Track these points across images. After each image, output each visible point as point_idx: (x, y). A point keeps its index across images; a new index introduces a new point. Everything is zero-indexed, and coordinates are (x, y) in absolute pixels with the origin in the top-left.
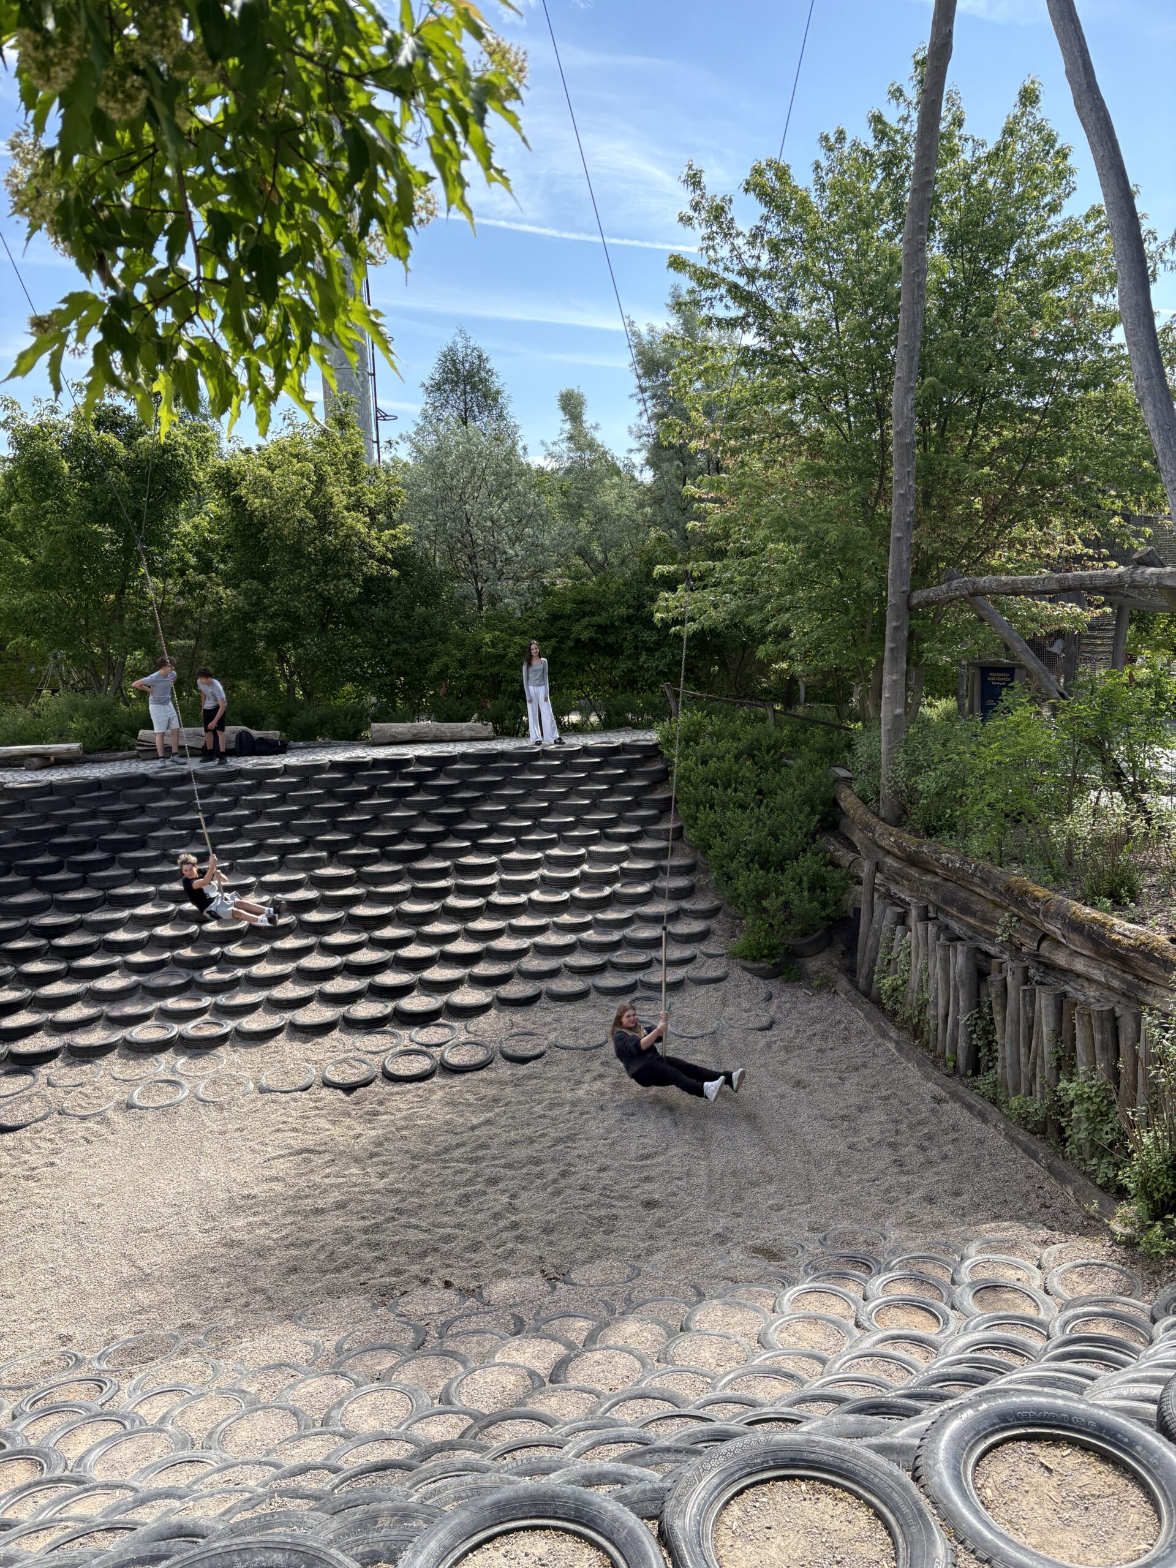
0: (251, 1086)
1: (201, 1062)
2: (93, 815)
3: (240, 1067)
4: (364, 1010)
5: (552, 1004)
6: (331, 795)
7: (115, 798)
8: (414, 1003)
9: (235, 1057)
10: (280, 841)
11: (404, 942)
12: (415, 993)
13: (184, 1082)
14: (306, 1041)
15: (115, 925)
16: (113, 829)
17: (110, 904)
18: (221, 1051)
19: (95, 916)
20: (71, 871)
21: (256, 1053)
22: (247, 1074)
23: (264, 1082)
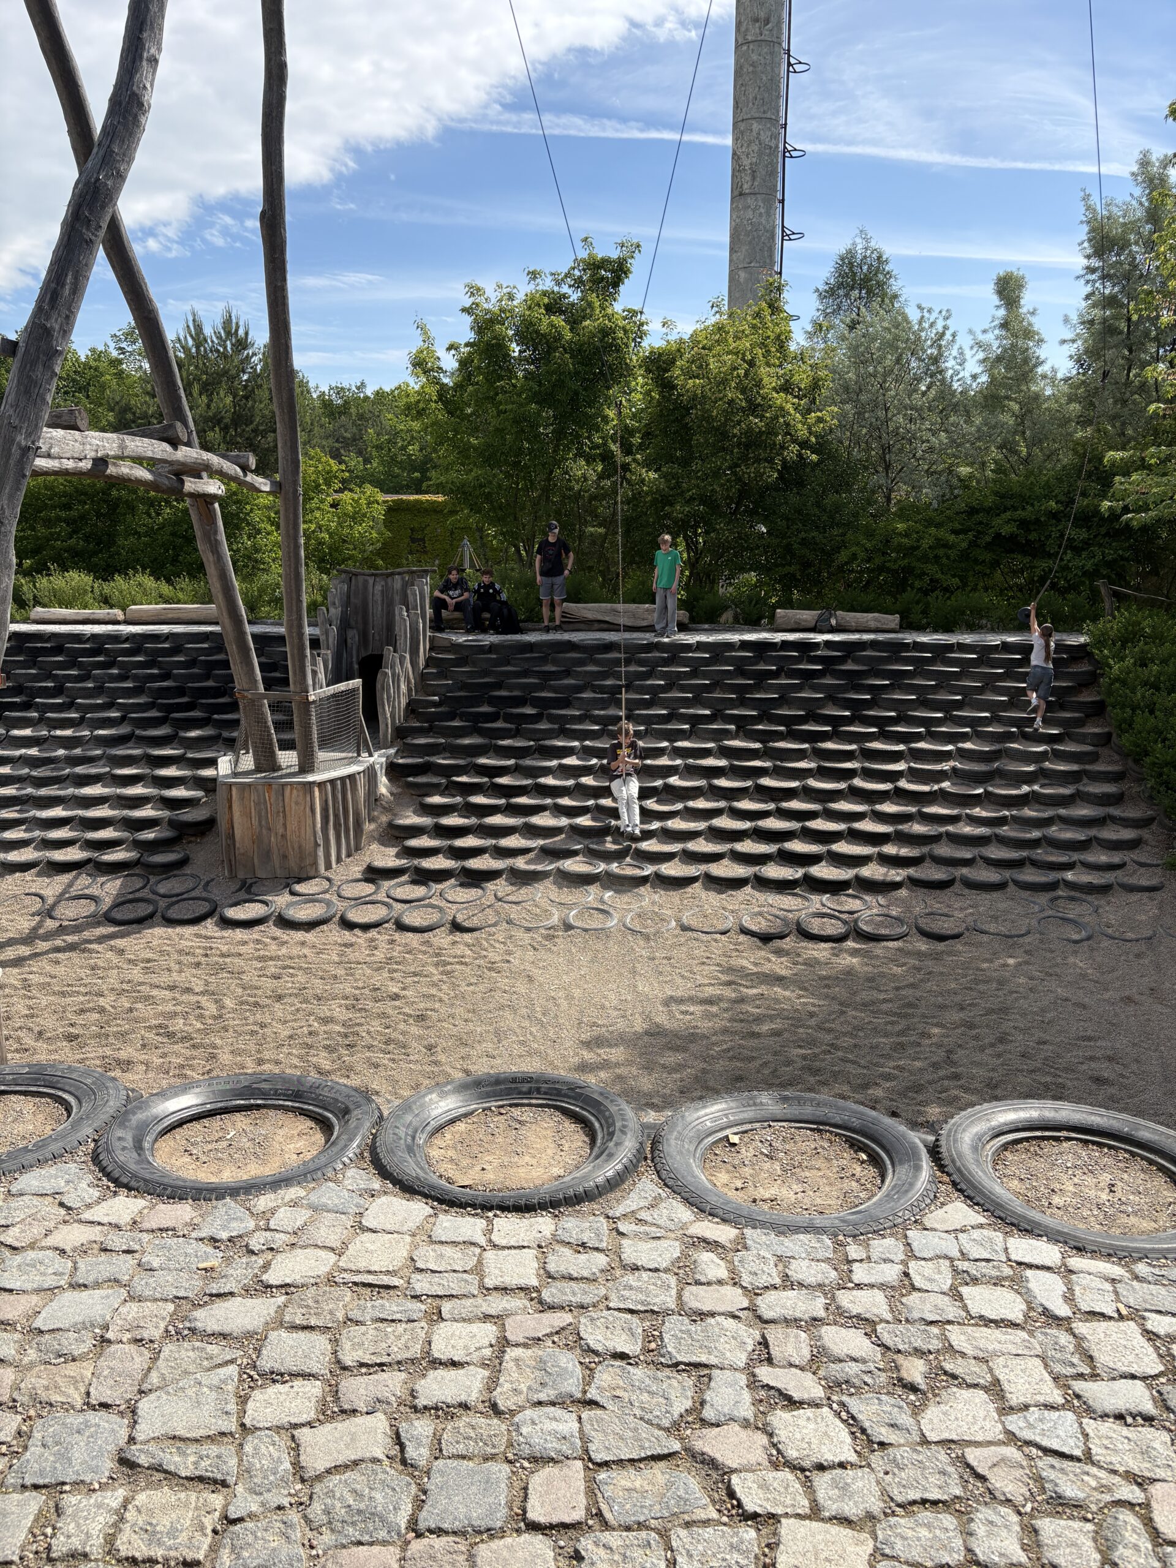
0: (674, 924)
1: (626, 898)
2: (525, 674)
3: (661, 906)
4: (774, 871)
5: (966, 891)
6: (740, 672)
7: (544, 660)
8: (823, 871)
9: (656, 897)
10: (691, 711)
11: (812, 815)
12: (823, 863)
13: (611, 911)
14: (720, 892)
15: (546, 772)
16: (541, 687)
17: (540, 753)
18: (642, 890)
19: (528, 762)
20: (505, 721)
21: (675, 896)
22: (669, 912)
23: (685, 921)
